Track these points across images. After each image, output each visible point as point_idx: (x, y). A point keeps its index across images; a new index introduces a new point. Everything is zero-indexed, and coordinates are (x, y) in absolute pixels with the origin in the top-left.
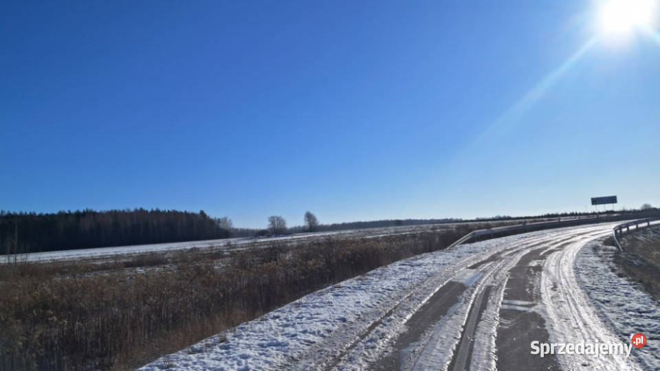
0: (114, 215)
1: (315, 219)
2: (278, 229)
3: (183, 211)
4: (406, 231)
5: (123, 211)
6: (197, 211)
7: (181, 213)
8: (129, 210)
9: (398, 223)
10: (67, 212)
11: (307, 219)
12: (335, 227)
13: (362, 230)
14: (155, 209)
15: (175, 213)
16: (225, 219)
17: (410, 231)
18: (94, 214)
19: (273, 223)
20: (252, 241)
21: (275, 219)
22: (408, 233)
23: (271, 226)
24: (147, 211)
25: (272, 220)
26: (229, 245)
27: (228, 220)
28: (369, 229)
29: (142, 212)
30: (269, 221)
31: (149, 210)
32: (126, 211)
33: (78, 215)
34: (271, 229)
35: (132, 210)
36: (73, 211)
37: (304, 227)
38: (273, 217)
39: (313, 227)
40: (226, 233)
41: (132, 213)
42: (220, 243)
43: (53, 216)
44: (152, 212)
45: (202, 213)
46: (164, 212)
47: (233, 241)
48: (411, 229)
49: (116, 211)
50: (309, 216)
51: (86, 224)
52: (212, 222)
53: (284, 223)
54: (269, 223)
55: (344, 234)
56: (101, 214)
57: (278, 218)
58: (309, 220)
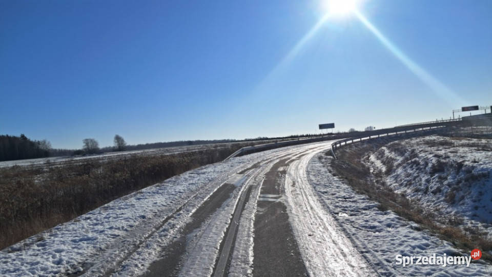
1: (123, 141)
2: (91, 150)
4: (196, 149)
9: (190, 143)
11: (116, 141)
12: (140, 147)
13: (161, 149)
16: (44, 142)
17: (198, 149)
19: (87, 144)
20: (69, 159)
21: (89, 141)
22: (197, 150)
23: (86, 147)
25: (87, 142)
26: (48, 163)
27: (47, 142)
28: (168, 148)
30: (84, 143)
34: (85, 149)
37: (114, 147)
38: (87, 140)
39: (121, 148)
40: (46, 153)
42: (40, 162)
45: (23, 136)
47: (52, 159)
48: (199, 148)
50: (118, 139)
52: (32, 144)
53: (97, 144)
54: (84, 144)
55: (147, 152)
57: (91, 140)
58: (118, 142)
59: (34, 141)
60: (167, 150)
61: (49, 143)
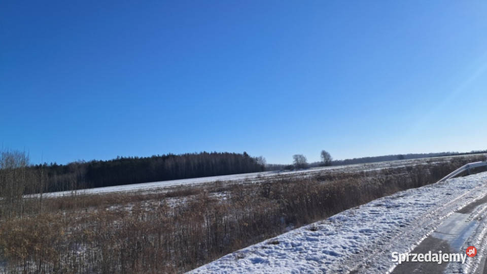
0: (187, 156)
1: (329, 156)
2: (301, 165)
3: (232, 152)
4: (403, 164)
5: (193, 154)
6: (242, 153)
7: (231, 154)
8: (196, 153)
10: (157, 156)
11: (323, 156)
12: (347, 162)
13: (367, 164)
14: (213, 152)
15: (227, 154)
16: (261, 158)
17: (405, 164)
18: (173, 156)
19: (297, 160)
20: (277, 174)
21: (299, 157)
22: (404, 166)
23: (295, 162)
24: (208, 154)
25: (296, 157)
26: (259, 177)
27: (263, 158)
28: (374, 163)
29: (205, 154)
30: (294, 158)
31: (210, 153)
32: (195, 154)
33: (164, 158)
34: (295, 164)
35: (199, 153)
36: (161, 155)
37: (322, 162)
38: (296, 156)
39: (328, 163)
40: (262, 168)
41: (198, 155)
42: (253, 176)
43: (148, 159)
44: (212, 154)
45: (245, 153)
46: (220, 154)
47: (262, 174)
49: (188, 154)
50: (324, 154)
51: (169, 163)
52: (252, 160)
53: (305, 160)
54: (294, 160)
55: (352, 167)
56: (178, 157)
57: (300, 156)
58: (325, 157)
59: (253, 157)
60: (372, 165)
61: (264, 159)
